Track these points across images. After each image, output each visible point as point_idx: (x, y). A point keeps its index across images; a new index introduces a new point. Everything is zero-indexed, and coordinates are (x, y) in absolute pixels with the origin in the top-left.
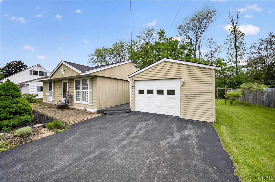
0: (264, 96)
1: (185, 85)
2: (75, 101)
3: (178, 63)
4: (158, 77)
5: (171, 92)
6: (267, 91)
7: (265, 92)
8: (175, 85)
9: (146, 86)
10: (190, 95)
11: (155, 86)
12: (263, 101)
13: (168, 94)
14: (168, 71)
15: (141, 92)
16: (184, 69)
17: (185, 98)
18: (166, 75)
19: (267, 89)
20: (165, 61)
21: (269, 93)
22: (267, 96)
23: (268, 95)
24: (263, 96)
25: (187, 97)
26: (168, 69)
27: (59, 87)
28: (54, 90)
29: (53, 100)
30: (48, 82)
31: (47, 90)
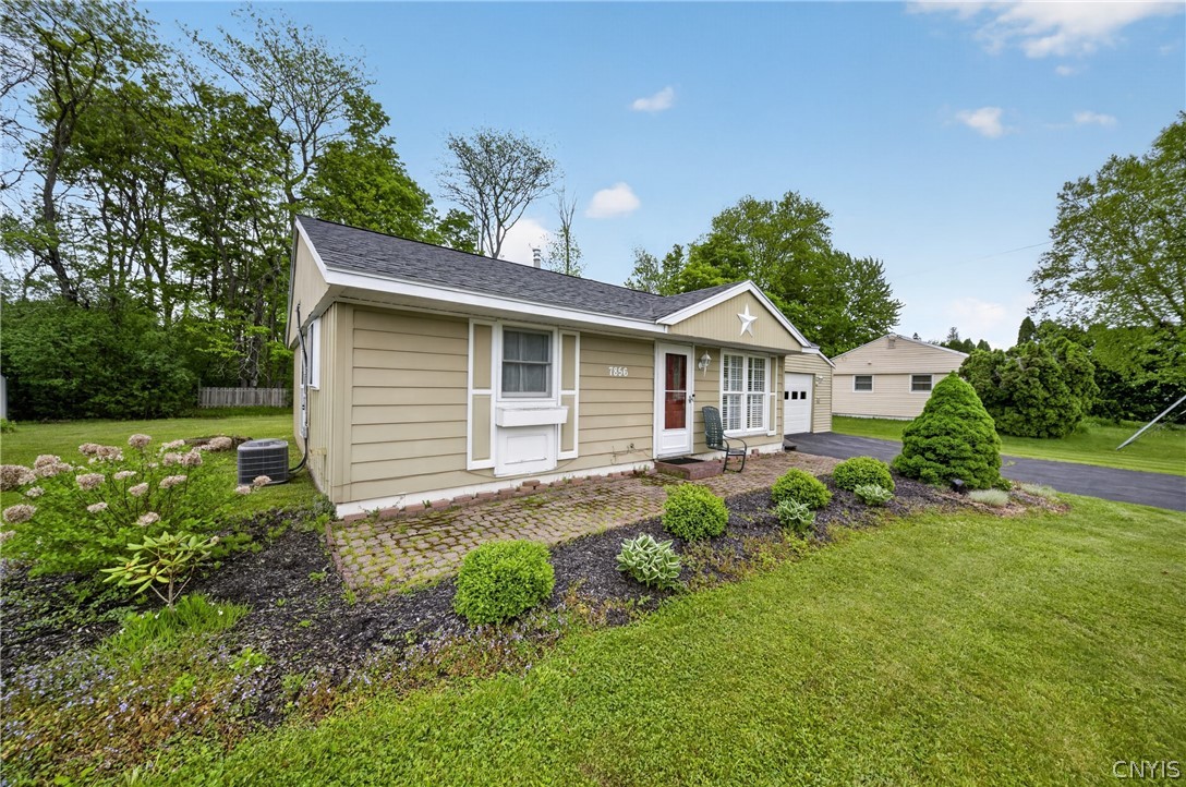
8: (807, 385)
17: (817, 404)
27: (625, 372)
28: (576, 392)
29: (574, 454)
30: (476, 326)
31: (472, 392)
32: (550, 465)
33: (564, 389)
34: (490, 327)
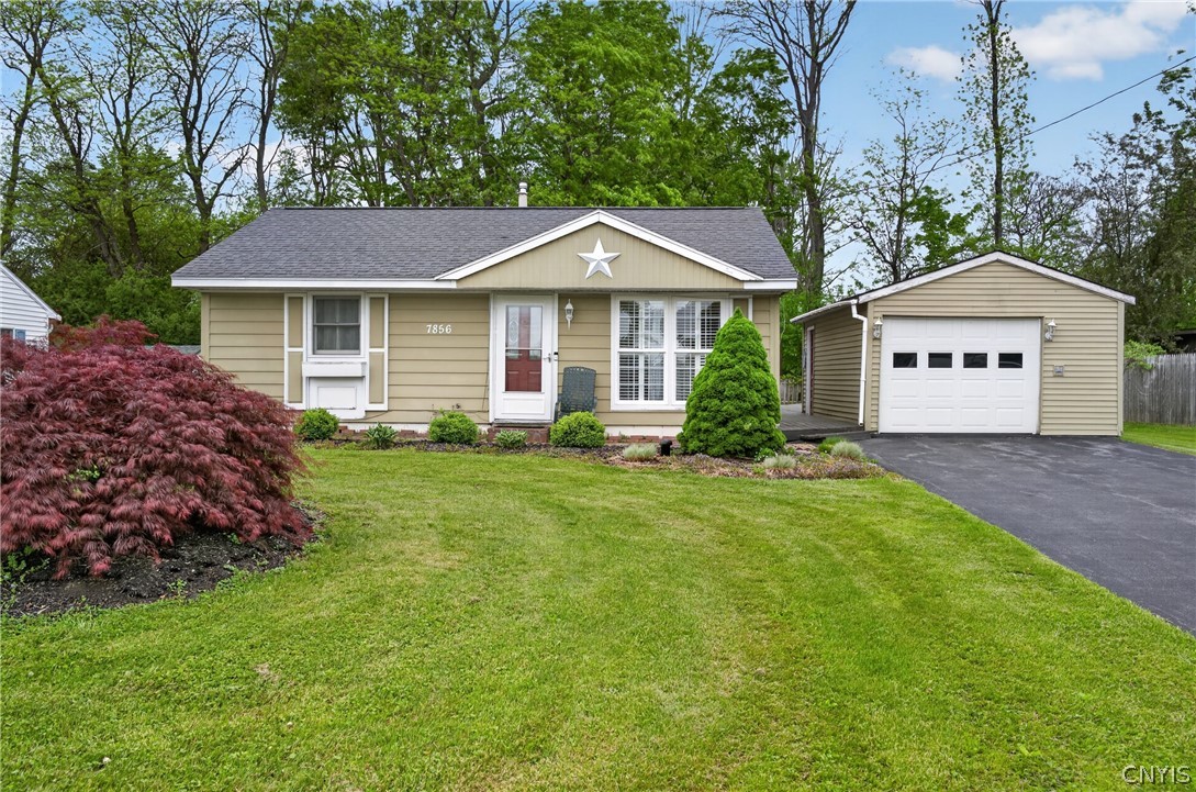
0: (1147, 387)
1: (1054, 340)
2: (617, 403)
3: (1038, 273)
4: (975, 310)
5: (1011, 360)
6: (1156, 367)
7: (1150, 371)
8: (1023, 339)
9: (921, 339)
10: (1066, 369)
11: (958, 340)
12: (1144, 403)
13: (1001, 366)
14: (1007, 292)
15: (904, 360)
16: (1053, 292)
17: (1055, 376)
18: (1002, 304)
19: (1157, 360)
20: (998, 261)
21: (1161, 372)
22: (1155, 386)
23: (1157, 379)
24: (1142, 385)
25: (1059, 374)
26: (1007, 286)
27: (448, 329)
28: (385, 350)
29: (384, 407)
30: (290, 298)
31: (287, 349)
32: (360, 414)
33: (371, 347)
34: (302, 298)
